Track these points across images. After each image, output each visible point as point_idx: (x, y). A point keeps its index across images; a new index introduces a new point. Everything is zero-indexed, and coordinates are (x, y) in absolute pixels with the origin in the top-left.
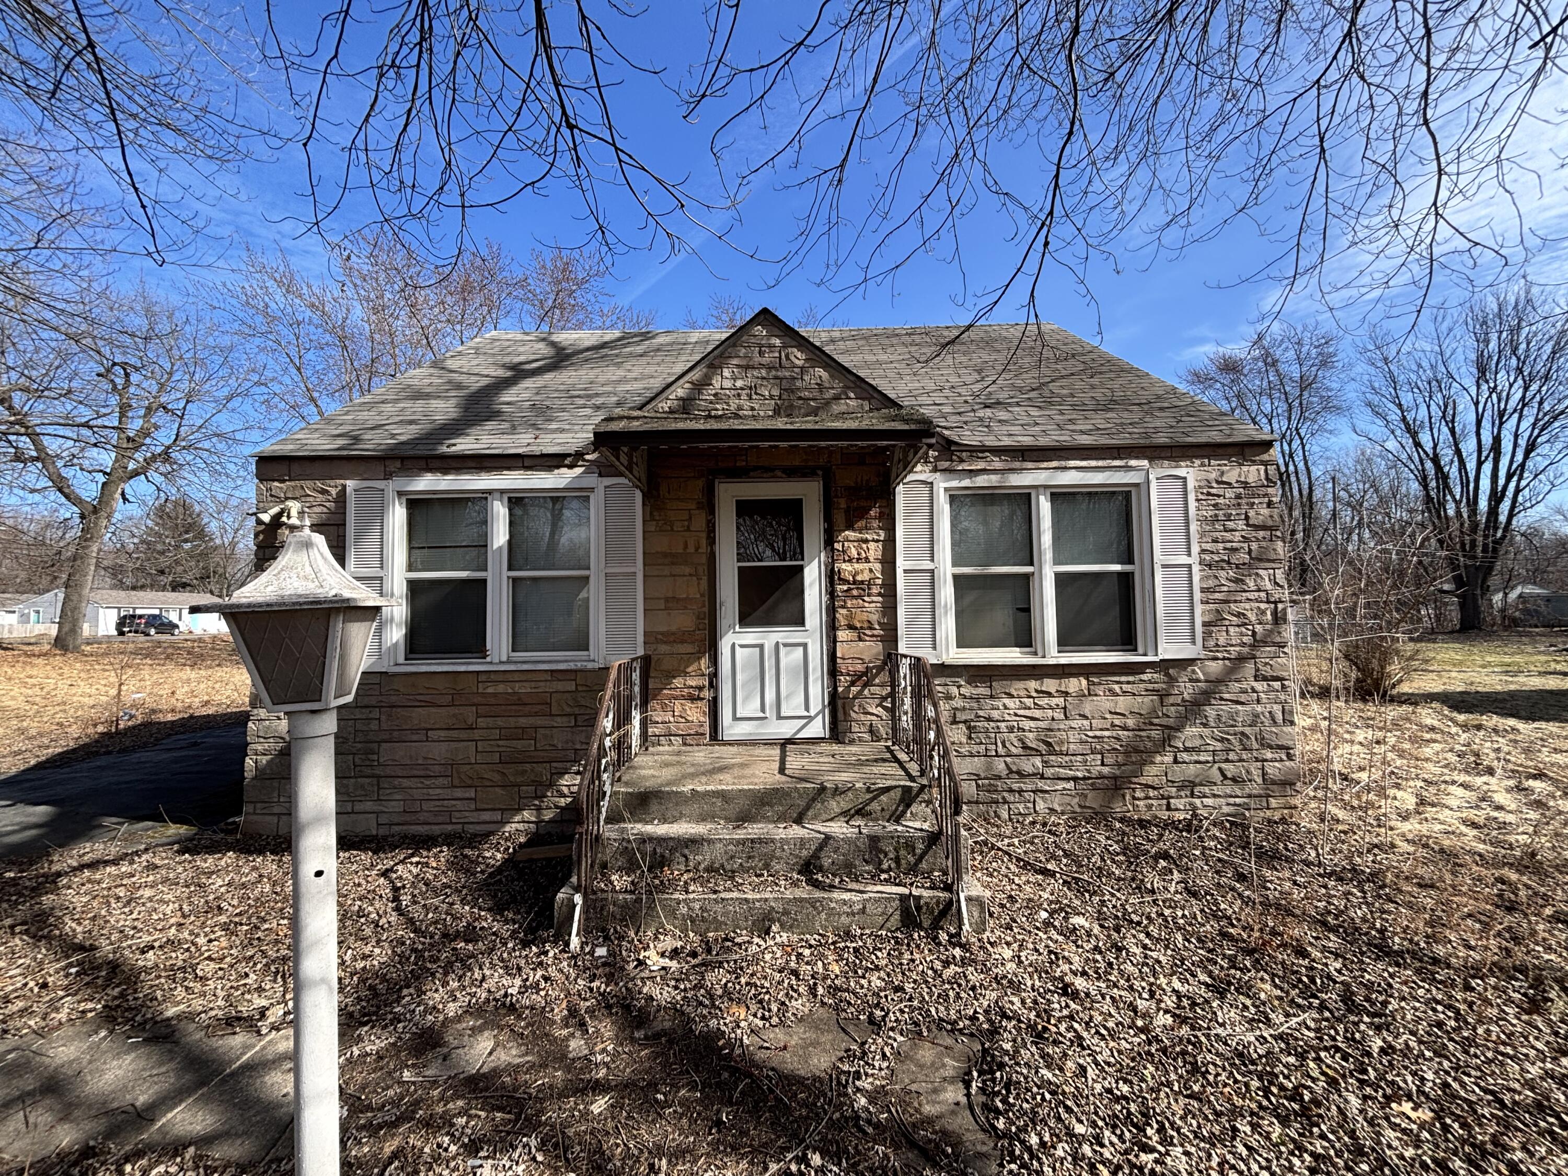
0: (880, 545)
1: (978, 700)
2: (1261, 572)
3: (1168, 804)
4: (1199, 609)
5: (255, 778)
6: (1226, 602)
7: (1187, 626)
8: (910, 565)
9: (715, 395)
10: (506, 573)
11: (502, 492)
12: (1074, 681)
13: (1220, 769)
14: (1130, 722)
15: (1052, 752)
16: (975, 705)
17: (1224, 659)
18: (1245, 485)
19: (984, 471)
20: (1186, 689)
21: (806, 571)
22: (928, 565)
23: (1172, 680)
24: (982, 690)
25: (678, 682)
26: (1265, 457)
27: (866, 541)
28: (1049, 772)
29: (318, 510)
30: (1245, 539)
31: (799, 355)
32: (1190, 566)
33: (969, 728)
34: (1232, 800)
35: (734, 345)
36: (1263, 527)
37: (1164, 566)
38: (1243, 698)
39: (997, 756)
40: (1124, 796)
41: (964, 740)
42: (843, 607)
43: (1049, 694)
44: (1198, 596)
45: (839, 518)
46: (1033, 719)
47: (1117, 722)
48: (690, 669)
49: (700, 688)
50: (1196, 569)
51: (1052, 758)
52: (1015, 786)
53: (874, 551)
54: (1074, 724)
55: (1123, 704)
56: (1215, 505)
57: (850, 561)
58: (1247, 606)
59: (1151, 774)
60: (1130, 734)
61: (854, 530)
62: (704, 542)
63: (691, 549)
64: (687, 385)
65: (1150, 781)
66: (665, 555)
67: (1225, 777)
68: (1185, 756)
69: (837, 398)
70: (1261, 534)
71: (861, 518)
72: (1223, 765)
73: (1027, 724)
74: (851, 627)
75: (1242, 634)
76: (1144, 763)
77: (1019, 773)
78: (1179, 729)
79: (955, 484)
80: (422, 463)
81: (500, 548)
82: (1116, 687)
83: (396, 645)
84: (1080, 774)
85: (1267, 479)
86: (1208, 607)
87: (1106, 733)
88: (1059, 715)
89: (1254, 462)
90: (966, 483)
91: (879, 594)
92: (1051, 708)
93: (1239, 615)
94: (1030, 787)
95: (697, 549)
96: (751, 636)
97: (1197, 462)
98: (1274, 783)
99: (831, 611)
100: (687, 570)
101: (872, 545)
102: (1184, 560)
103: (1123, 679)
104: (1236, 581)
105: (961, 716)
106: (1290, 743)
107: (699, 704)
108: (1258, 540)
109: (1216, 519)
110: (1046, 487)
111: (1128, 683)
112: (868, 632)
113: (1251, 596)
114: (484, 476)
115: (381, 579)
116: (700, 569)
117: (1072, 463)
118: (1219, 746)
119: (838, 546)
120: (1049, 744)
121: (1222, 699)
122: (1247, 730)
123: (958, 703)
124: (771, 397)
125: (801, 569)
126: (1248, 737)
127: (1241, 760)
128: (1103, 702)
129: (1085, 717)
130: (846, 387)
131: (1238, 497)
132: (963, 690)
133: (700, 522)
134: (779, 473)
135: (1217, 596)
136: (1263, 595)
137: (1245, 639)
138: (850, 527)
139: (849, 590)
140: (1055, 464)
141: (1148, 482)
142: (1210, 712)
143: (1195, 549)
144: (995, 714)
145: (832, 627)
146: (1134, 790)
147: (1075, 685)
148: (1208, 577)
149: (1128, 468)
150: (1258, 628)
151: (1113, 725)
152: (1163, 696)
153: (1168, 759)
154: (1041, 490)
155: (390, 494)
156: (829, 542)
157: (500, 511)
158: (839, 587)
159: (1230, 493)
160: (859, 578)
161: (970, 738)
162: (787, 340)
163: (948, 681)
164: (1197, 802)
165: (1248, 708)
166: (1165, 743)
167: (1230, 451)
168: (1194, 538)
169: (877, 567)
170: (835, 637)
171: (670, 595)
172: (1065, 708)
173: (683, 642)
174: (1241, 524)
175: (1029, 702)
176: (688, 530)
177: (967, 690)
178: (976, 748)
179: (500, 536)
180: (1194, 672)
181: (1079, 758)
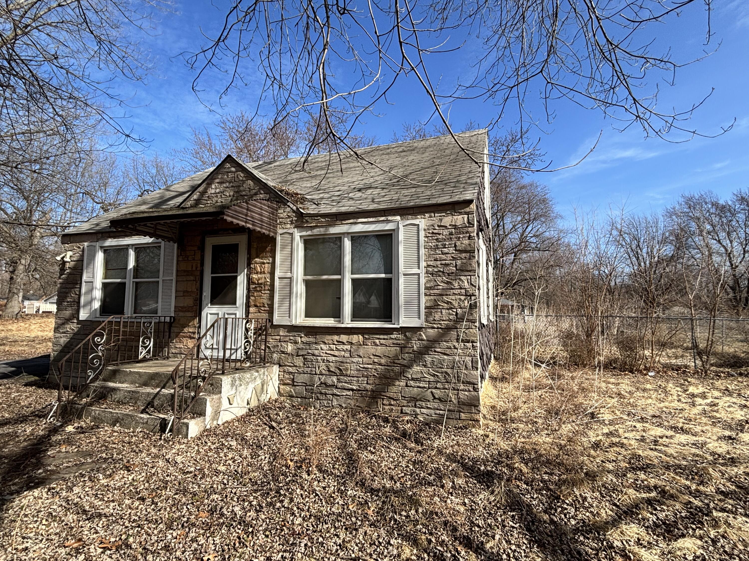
0: (270, 265)
1: (309, 344)
2: (462, 278)
3: (402, 410)
4: (423, 299)
5: (53, 360)
6: (441, 295)
7: (416, 308)
8: (282, 275)
9: (208, 197)
10: (132, 280)
11: (133, 245)
12: (355, 336)
13: (432, 392)
14: (383, 361)
15: (342, 375)
16: (308, 347)
17: (438, 328)
18: (455, 227)
19: (316, 227)
20: (416, 345)
21: (239, 278)
22: (289, 275)
23: (408, 339)
24: (312, 339)
25: (186, 330)
26: (467, 210)
27: (264, 263)
28: (340, 385)
29: (77, 255)
30: (454, 259)
31: (242, 175)
32: (418, 275)
33: (304, 359)
34: (438, 412)
35: (217, 173)
36: (465, 251)
37: (405, 275)
38: (448, 351)
39: (316, 374)
40: (377, 402)
41: (302, 365)
42: (252, 296)
43: (343, 343)
44: (423, 290)
45: (253, 252)
46: (334, 356)
47: (376, 360)
48: (190, 324)
49: (194, 333)
50: (422, 276)
51: (342, 377)
52: (323, 391)
53: (267, 268)
54: (355, 360)
55: (380, 350)
56: (436, 240)
57: (257, 273)
58: (453, 298)
59: (393, 391)
60: (383, 367)
61: (259, 258)
62: (199, 265)
63: (194, 269)
64: (198, 193)
65: (391, 395)
66: (185, 271)
67: (435, 398)
68: (412, 383)
69: (256, 194)
70: (464, 255)
71: (263, 252)
72: (434, 391)
73: (332, 359)
74: (256, 306)
75: (450, 314)
76: (389, 385)
77: (325, 384)
78: (410, 366)
79: (304, 233)
80: (107, 235)
81: (131, 269)
82: (377, 341)
83: (96, 310)
84: (354, 388)
85: (469, 222)
86: (430, 298)
87: (370, 366)
88: (347, 355)
89: (461, 213)
90: (309, 233)
91: (268, 290)
92: (344, 351)
93: (448, 303)
94: (330, 392)
95: (196, 268)
96: (215, 309)
97: (427, 215)
98: (464, 404)
99: (248, 297)
100: (192, 278)
101: (267, 265)
102: (415, 271)
103: (382, 337)
104: (448, 283)
105: (301, 353)
106: (475, 381)
107: (193, 340)
108: (461, 259)
109: (437, 247)
110: (348, 233)
111: (384, 339)
112: (262, 308)
113: (456, 292)
114: (126, 239)
115: (92, 282)
116: (197, 277)
117: (360, 220)
118: (432, 379)
119: (252, 266)
120: (340, 370)
121: (435, 351)
122: (449, 371)
123: (300, 346)
124: (230, 196)
125: (236, 277)
126: (449, 375)
127: (444, 388)
128: (370, 349)
129: (360, 357)
130: (260, 189)
131: (451, 234)
132: (303, 339)
133: (198, 257)
134: (230, 232)
135: (436, 291)
136: (463, 291)
137: (451, 317)
138: (257, 257)
139: (256, 287)
140: (351, 221)
141: (398, 228)
142: (428, 359)
143: (423, 264)
144: (316, 352)
145: (248, 306)
146: (383, 399)
147: (355, 338)
148: (430, 281)
149: (388, 221)
150: (459, 311)
151: (374, 362)
152: (403, 347)
153: (403, 383)
154: (346, 235)
155: (98, 247)
156: (249, 264)
157: (132, 254)
158: (251, 286)
159: (446, 232)
160: (260, 282)
161: (304, 364)
162: (238, 168)
163: (296, 334)
164: (418, 410)
165: (450, 358)
166: (402, 373)
167: (446, 207)
168: (423, 258)
169: (268, 275)
170: (249, 310)
171: (185, 290)
172: (350, 351)
173: (189, 311)
174: (452, 250)
175: (333, 347)
176: (194, 260)
177: (305, 339)
178: (306, 369)
179: (131, 264)
180: (420, 335)
181: (355, 379)
